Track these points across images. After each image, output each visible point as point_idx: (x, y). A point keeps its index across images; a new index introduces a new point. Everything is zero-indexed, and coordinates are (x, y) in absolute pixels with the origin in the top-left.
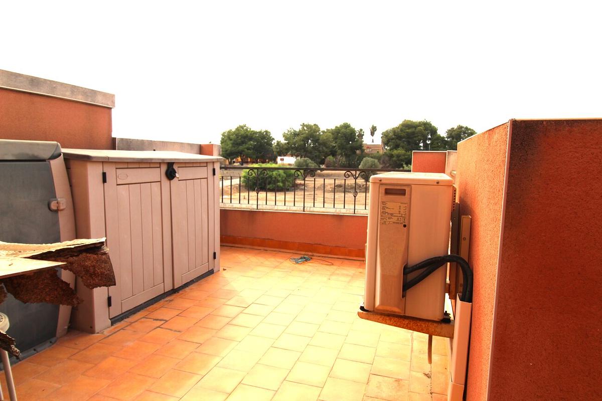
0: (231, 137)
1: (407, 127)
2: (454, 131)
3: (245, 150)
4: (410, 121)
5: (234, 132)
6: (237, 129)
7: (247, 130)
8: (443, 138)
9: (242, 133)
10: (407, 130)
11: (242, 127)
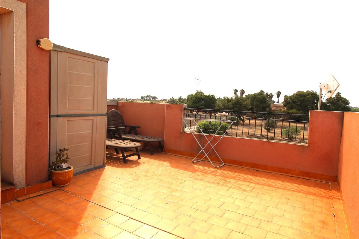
0: (193, 98)
1: (299, 96)
2: (332, 99)
3: (200, 106)
5: (195, 96)
6: (196, 94)
9: (199, 96)
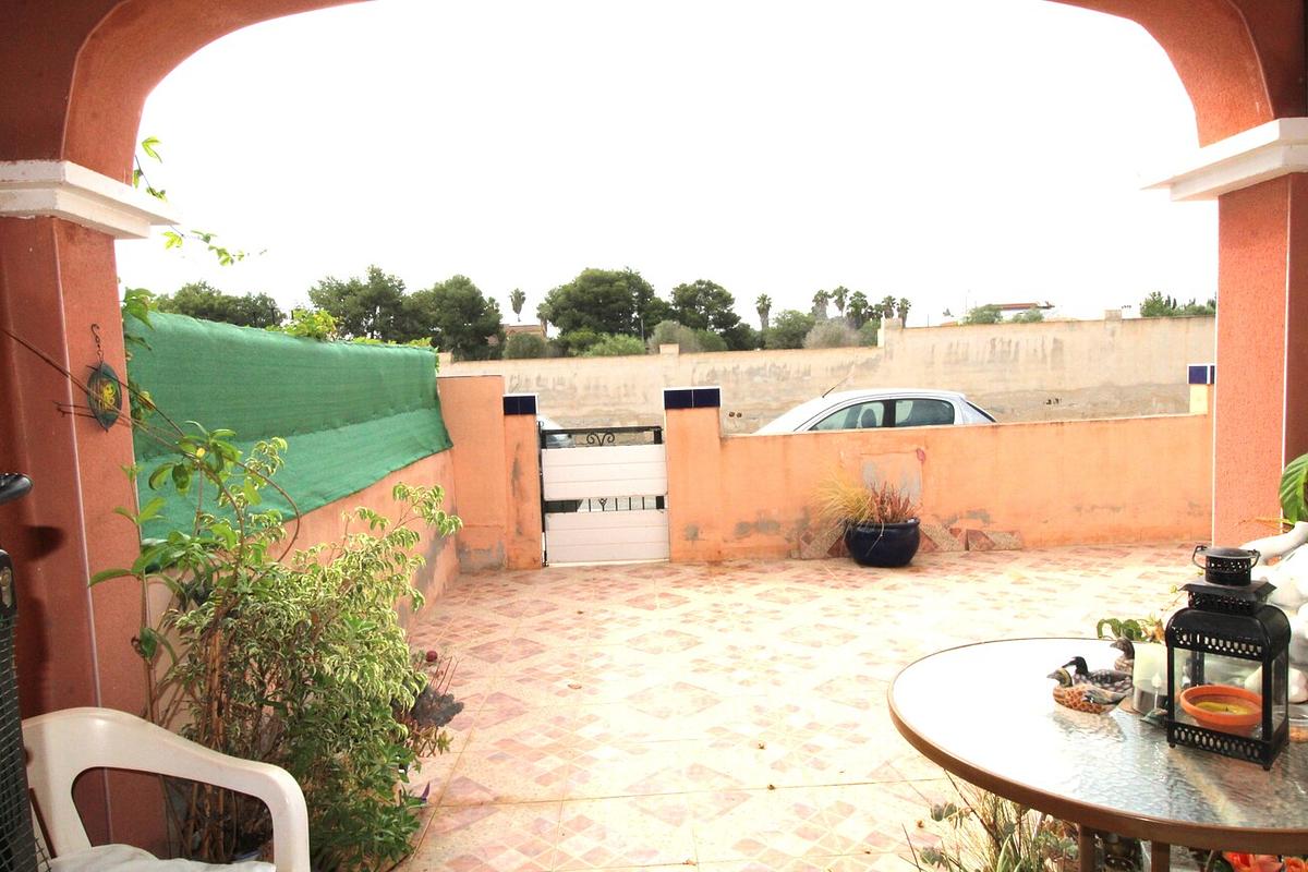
4: (597, 270)
7: (210, 294)
8: (667, 304)
10: (595, 289)
11: (196, 289)
